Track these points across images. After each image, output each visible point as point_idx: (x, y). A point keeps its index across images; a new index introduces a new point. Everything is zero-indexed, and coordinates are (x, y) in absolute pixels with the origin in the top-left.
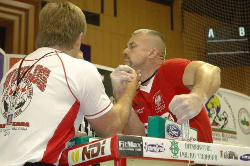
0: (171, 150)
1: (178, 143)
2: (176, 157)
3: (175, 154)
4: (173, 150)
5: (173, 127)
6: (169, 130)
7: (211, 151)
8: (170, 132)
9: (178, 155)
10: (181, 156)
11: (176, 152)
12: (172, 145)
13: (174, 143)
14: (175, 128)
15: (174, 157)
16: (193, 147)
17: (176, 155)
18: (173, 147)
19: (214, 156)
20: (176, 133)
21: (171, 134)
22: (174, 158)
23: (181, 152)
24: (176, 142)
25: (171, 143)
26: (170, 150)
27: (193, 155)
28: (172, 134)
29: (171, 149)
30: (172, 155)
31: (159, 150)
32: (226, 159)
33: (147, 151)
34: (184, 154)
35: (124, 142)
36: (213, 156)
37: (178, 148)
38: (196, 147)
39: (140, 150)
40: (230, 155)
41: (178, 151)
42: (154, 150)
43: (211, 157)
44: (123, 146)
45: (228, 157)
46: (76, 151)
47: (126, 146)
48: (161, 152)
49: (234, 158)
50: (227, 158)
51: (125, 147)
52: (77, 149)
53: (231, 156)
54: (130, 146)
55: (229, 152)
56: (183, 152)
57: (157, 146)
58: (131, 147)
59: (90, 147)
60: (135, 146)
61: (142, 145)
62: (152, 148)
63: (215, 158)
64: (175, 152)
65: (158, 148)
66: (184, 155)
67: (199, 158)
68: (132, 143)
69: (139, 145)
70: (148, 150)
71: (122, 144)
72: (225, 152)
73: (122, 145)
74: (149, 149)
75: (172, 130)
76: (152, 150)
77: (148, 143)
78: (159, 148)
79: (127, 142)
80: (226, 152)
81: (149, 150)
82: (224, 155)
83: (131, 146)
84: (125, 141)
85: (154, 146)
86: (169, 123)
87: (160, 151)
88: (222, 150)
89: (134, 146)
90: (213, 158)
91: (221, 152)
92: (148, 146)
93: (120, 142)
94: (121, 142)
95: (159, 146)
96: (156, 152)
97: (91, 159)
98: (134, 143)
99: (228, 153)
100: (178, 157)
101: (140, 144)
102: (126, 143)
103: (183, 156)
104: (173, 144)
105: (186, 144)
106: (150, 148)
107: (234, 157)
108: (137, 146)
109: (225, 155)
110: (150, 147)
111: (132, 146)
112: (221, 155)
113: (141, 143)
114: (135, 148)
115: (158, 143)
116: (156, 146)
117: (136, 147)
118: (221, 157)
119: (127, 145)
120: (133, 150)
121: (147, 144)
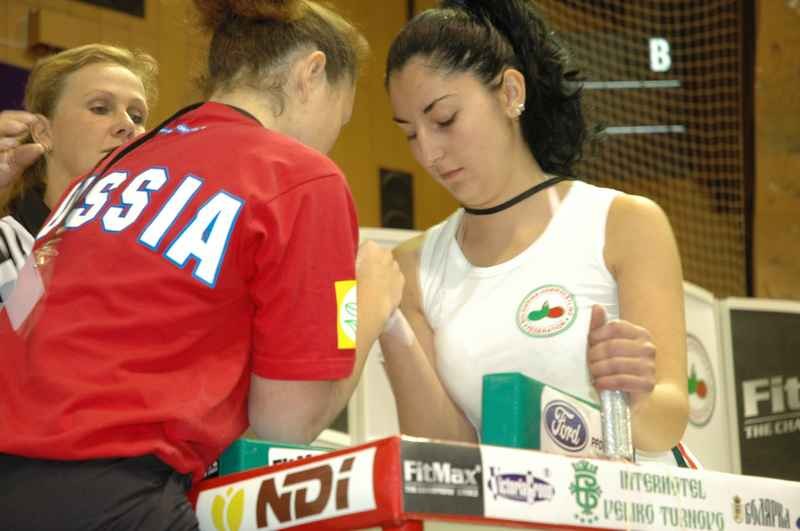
0: (575, 494)
1: (596, 468)
2: (591, 517)
3: (588, 509)
4: (582, 495)
5: (565, 412)
6: (554, 422)
7: (704, 498)
8: (556, 427)
9: (598, 511)
10: (607, 516)
11: (591, 501)
12: (578, 477)
13: (585, 469)
14: (571, 417)
15: (585, 517)
16: (645, 483)
17: (593, 510)
18: (582, 484)
19: (713, 514)
20: (572, 433)
21: (558, 437)
22: (583, 520)
23: (605, 502)
24: (589, 467)
25: (573, 471)
26: (572, 493)
27: (644, 512)
28: (563, 437)
29: (576, 489)
30: (579, 510)
31: (537, 493)
32: (752, 525)
33: (495, 497)
34: (616, 507)
35: (422, 466)
36: (711, 517)
37: (598, 488)
38: (655, 486)
39: (472, 493)
40: (765, 513)
41: (596, 496)
42: (518, 492)
43: (703, 518)
44: (420, 478)
45: (757, 520)
46: (232, 495)
47: (427, 479)
48: (542, 499)
49: (777, 523)
50: (755, 524)
51: (424, 482)
52: (237, 487)
53: (768, 515)
54: (441, 479)
55: (761, 500)
56: (614, 501)
57: (530, 479)
58: (444, 483)
59: (289, 480)
60: (458, 478)
61: (479, 477)
62: (513, 487)
63: (717, 523)
64: (587, 500)
65: (532, 486)
66: (616, 511)
67: (665, 523)
68: (447, 466)
69: (471, 474)
70: (499, 493)
71: (414, 471)
72: (750, 501)
73: (414, 476)
74: (502, 491)
75: (560, 421)
76: (513, 492)
77: (499, 469)
78: (536, 486)
79: (430, 464)
80: (753, 501)
81: (502, 495)
82: (747, 513)
83: (444, 478)
84: (424, 461)
85: (520, 480)
86: (554, 398)
87: (540, 496)
88: (741, 496)
89: (455, 481)
90: (711, 520)
91: (737, 501)
92: (500, 479)
93: (408, 465)
94: (413, 463)
95: (537, 481)
96: (524, 499)
97: (294, 522)
98: (454, 470)
99: (758, 504)
100: (596, 518)
101: (474, 473)
102: (427, 467)
103: (612, 515)
104: (579, 473)
105: (621, 473)
106: (505, 487)
107: (776, 518)
108: (465, 477)
109: (749, 512)
110: (508, 482)
111: (448, 480)
112: (738, 511)
113: (478, 468)
114: (457, 487)
115: (531, 470)
116: (524, 478)
117: (461, 481)
118: (736, 517)
119: (431, 474)
120: (450, 492)
121: (496, 472)
